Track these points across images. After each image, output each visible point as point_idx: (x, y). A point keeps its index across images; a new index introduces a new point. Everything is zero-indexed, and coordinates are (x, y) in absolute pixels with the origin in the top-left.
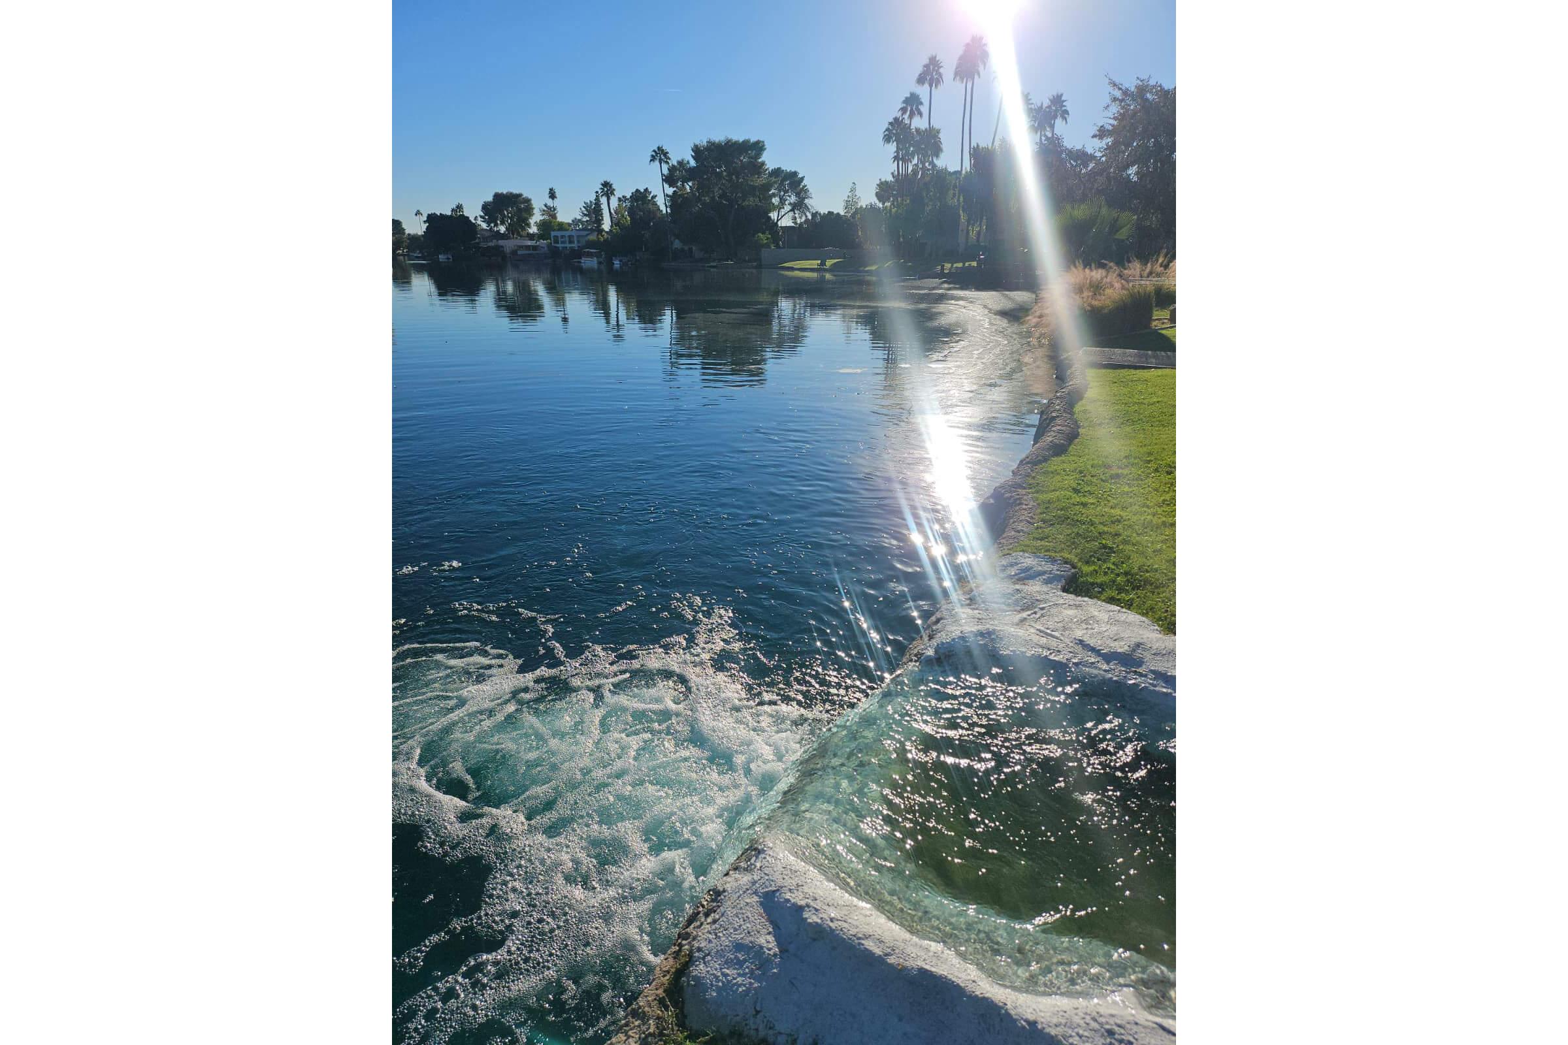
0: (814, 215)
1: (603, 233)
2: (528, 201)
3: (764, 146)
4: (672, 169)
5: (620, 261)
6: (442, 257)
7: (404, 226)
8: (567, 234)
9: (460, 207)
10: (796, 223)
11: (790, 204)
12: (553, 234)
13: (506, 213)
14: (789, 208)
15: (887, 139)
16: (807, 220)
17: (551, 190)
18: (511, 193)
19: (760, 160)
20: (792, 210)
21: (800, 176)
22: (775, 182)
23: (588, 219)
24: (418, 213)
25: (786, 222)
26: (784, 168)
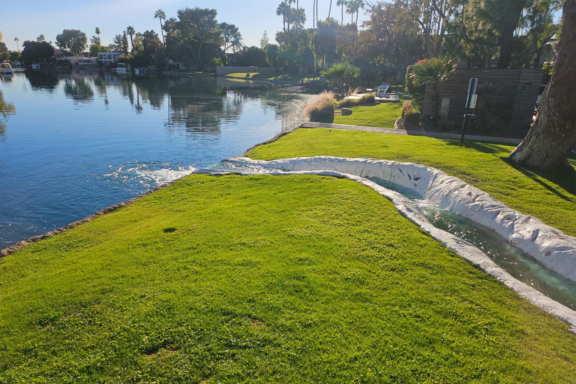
0: (244, 48)
1: (129, 54)
2: (83, 35)
3: (216, 12)
4: (167, 22)
5: (139, 70)
6: (34, 66)
7: (7, 46)
8: (107, 54)
9: (42, 37)
10: (235, 52)
11: (231, 42)
12: (99, 53)
13: (70, 41)
14: (231, 44)
15: (279, 13)
16: (240, 51)
17: (97, 28)
18: (74, 30)
19: (214, 20)
20: (233, 45)
21: (236, 27)
22: (222, 31)
23: (118, 45)
24: (16, 39)
25: (230, 51)
26: (227, 23)
